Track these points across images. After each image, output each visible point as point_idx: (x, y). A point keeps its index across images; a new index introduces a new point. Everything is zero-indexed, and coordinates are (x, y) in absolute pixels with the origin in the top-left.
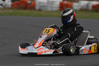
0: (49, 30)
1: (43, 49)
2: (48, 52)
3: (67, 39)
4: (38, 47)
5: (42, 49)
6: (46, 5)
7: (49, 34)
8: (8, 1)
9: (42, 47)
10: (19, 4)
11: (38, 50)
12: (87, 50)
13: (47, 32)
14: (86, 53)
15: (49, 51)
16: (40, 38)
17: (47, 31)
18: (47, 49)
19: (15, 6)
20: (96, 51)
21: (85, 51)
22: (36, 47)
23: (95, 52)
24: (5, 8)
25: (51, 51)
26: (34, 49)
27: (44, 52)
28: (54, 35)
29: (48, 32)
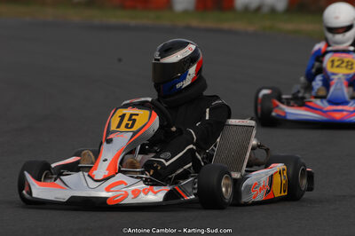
0: (134, 117)
1: (126, 184)
2: (146, 194)
3: (191, 146)
4: (106, 179)
5: (123, 186)
7: (135, 129)
9: (120, 177)
11: (108, 190)
12: (264, 186)
13: (128, 124)
14: (260, 197)
15: (150, 193)
16: (105, 144)
17: (125, 121)
18: (141, 186)
20: (284, 192)
21: (258, 189)
22: (100, 177)
23: (283, 194)
25: (155, 193)
26: (92, 184)
27: (131, 196)
28: (152, 133)
29: (130, 122)
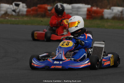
6: (70, 11)
8: (23, 7)
10: (37, 11)
19: (32, 12)
24: (19, 14)
